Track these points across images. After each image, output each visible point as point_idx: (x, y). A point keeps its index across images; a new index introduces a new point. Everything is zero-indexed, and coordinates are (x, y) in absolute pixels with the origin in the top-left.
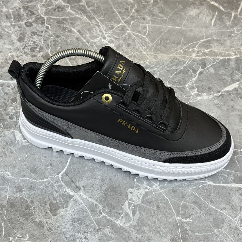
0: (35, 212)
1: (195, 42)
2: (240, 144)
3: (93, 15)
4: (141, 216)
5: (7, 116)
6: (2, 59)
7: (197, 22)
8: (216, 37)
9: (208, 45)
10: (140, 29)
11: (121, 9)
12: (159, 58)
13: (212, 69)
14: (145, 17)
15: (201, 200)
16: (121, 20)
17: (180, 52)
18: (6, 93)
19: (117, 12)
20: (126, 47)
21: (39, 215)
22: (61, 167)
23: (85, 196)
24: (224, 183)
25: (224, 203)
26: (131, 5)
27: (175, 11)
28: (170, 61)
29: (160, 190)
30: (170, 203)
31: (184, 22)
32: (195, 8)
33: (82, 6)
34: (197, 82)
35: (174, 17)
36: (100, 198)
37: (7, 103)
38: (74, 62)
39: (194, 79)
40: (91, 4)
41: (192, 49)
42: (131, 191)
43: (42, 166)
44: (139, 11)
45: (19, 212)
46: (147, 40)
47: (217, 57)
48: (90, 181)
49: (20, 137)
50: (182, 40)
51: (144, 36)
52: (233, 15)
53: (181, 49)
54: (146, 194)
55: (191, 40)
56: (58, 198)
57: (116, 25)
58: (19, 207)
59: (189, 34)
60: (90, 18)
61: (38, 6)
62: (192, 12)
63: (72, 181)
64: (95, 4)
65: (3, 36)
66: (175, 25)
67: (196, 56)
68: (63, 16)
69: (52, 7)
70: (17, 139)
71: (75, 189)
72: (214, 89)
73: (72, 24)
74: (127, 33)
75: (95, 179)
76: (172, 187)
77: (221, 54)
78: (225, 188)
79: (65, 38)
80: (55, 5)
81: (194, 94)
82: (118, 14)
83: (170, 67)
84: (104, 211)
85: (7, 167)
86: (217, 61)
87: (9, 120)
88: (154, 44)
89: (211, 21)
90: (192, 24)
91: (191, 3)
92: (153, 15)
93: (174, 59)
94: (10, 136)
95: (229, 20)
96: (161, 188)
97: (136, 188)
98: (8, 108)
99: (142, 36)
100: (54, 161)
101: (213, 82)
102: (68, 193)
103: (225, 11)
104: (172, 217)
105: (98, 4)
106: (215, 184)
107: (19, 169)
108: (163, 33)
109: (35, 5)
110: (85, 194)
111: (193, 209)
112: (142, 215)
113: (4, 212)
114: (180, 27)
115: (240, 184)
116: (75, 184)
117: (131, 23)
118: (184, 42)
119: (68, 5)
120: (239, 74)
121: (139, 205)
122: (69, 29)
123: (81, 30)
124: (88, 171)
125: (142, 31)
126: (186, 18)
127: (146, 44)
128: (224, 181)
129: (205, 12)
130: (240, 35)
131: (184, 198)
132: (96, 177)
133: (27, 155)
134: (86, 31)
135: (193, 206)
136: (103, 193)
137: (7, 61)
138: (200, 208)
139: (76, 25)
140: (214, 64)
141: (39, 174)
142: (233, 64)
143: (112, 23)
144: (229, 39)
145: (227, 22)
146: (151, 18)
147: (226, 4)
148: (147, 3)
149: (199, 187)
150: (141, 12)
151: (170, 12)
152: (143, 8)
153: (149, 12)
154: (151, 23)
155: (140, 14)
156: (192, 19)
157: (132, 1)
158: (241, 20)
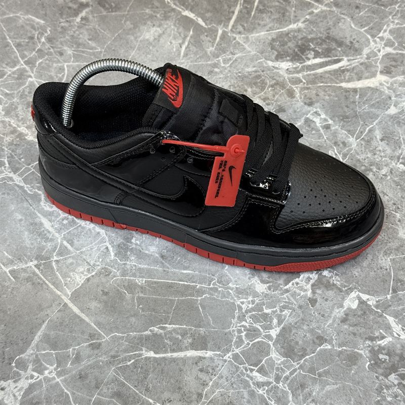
2: (209, 274)
7: (156, 52)
11: (22, 38)
15: (130, 388)
16: (20, 59)
19: (13, 44)
20: (23, 109)
24: (173, 351)
25: (170, 391)
27: (119, 35)
29: (56, 378)
31: (132, 54)
32: (154, 25)
42: (2, 386)
44: (54, 39)
52: (220, 32)
57: (9, 69)
62: (147, 34)
74: (27, 83)
76: (80, 370)
78: (174, 360)
82: (14, 47)
89: (181, 47)
90: (146, 56)
91: (148, 16)
92: (79, 45)
95: (213, 43)
96: (59, 374)
97: (12, 378)
103: (206, 27)
106: (157, 356)
115: (202, 350)
117: (38, 63)
125: (55, 77)
126: (137, 46)
128: (174, 347)
129: (171, 31)
130: (229, 69)
131: (98, 388)
135: (113, 402)
145: (208, 48)
146: (73, 50)
147: (209, 13)
148: (69, 24)
149: (129, 363)
150: (57, 41)
151: (108, 37)
152: (61, 33)
153: (71, 41)
154: (73, 60)
155: (54, 46)
156: (147, 47)
157: (42, 22)
158: (234, 41)
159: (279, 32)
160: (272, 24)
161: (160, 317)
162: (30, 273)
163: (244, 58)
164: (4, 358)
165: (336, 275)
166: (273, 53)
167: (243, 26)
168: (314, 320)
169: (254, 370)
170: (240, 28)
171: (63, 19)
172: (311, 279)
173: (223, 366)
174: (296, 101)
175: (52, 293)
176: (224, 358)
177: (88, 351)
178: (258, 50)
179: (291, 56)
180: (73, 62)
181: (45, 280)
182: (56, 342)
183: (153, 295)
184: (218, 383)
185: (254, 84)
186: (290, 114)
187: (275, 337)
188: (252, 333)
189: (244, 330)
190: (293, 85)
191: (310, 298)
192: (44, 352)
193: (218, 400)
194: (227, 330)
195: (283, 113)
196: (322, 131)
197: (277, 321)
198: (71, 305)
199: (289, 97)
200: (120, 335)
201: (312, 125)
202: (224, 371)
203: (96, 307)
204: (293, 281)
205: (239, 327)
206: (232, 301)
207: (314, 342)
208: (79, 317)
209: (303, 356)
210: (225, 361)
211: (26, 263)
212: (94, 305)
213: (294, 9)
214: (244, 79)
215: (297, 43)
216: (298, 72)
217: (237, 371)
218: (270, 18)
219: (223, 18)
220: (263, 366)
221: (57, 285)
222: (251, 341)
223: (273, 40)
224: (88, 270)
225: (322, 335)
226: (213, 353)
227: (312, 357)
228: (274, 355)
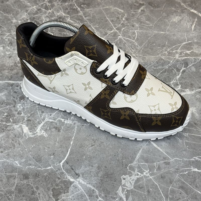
0: (39, 197)
3: (89, 23)
5: (16, 111)
6: (12, 63)
8: (196, 40)
9: (189, 47)
10: (130, 35)
12: (147, 59)
13: (193, 68)
17: (165, 54)
18: (15, 92)
21: (43, 200)
22: (63, 156)
23: (83, 183)
26: (122, 14)
28: (156, 62)
30: (159, 188)
33: (80, 16)
34: (181, 79)
35: (159, 24)
36: (96, 184)
37: (16, 100)
39: (178, 77)
41: (175, 51)
43: (46, 155)
45: (25, 197)
46: (136, 44)
48: (88, 169)
49: (27, 130)
50: (167, 43)
51: (133, 41)
53: (166, 51)
54: (138, 180)
55: (174, 43)
56: (60, 185)
58: (26, 193)
61: (43, 17)
63: (72, 169)
64: (91, 14)
65: (13, 43)
66: (160, 30)
67: (179, 57)
69: (54, 18)
70: (24, 132)
71: (75, 176)
72: (196, 85)
75: (92, 166)
80: (57, 16)
81: (178, 90)
83: (157, 67)
84: (100, 195)
85: (16, 157)
86: (198, 61)
87: (17, 115)
88: (142, 47)
93: (159, 60)
94: (18, 129)
98: (17, 105)
99: (132, 40)
100: (56, 151)
101: (195, 79)
102: (68, 179)
105: (94, 14)
107: (26, 158)
108: (150, 38)
109: (40, 17)
110: (83, 180)
111: (180, 193)
112: (135, 200)
113: (13, 197)
114: (164, 32)
116: (74, 171)
118: (168, 44)
119: (68, 15)
121: (132, 190)
124: (86, 160)
127: (135, 47)
132: (93, 165)
133: (32, 146)
136: (99, 179)
137: (16, 64)
138: (187, 193)
140: (195, 63)
141: (43, 162)
143: (105, 30)
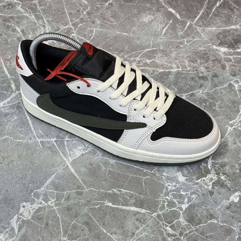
1: (139, 51)
4: (26, 233)
7: (148, 30)
11: (73, 10)
14: (95, 21)
15: (94, 221)
16: (70, 22)
19: (68, 13)
24: (123, 205)
25: (117, 227)
27: (128, 17)
29: (54, 207)
31: (134, 29)
32: (150, 14)
38: (7, 63)
40: (43, 3)
42: (24, 205)
44: (91, 13)
47: (158, 69)
52: (188, 24)
57: (63, 27)
59: (135, 42)
60: (38, 18)
62: (145, 18)
68: (11, 14)
73: (18, 23)
74: (71, 36)
76: (68, 205)
77: (163, 66)
78: (122, 210)
79: (6, 37)
82: (68, 15)
89: (163, 29)
90: (142, 31)
91: (147, 8)
92: (104, 19)
95: (182, 29)
96: (56, 205)
97: (30, 202)
103: (181, 19)
104: (58, 236)
106: (113, 206)
115: (140, 208)
117: (79, 26)
120: (176, 89)
122: (13, 28)
123: (25, 29)
125: (87, 35)
128: (124, 203)
129: (159, 19)
130: (189, 46)
131: (76, 217)
134: (30, 31)
135: (83, 227)
139: (21, 24)
142: (172, 78)
144: (176, 50)
145: (179, 33)
146: (101, 22)
147: (184, 12)
148: (101, 6)
149: (96, 207)
150: (93, 15)
151: (122, 17)
152: (96, 10)
153: (100, 16)
154: (100, 27)
155: (90, 17)
156: (143, 26)
157: (87, 2)
158: (195, 31)
159: (224, 29)
160: (221, 24)
161: (119, 184)
162: (51, 144)
163: (199, 41)
164: (28, 190)
165: (229, 180)
166: (218, 41)
167: (203, 22)
168: (210, 204)
169: (168, 226)
170: (201, 23)
171: (98, 3)
172: (213, 179)
173: (150, 220)
174: (225, 72)
175: (61, 158)
176: (152, 215)
177: (75, 195)
178: (209, 38)
179: (229, 45)
180: (99, 28)
181: (59, 150)
182: (58, 187)
183: (118, 171)
184: (145, 229)
185: (202, 58)
186: (221, 79)
187: (184, 209)
188: (171, 204)
189: (167, 201)
190: (226, 62)
191: (210, 191)
192: (50, 191)
193: (144, 239)
194: (157, 200)
195: (216, 78)
196: (238, 93)
197: (187, 200)
198: (70, 167)
199: (222, 69)
200: (95, 190)
201: (233, 88)
202: (150, 223)
203: (84, 171)
204: (202, 179)
205: (164, 199)
206: (163, 183)
207: (207, 217)
208: (73, 175)
209: (199, 224)
210: (152, 217)
211: (50, 139)
212: (83, 169)
213: (236, 17)
214: (197, 54)
215: (234, 37)
216: (231, 55)
217: (158, 224)
218: (220, 20)
219: (192, 16)
220: (174, 224)
221: (65, 155)
222: (170, 209)
223: (219, 33)
224: (84, 149)
225: (213, 214)
226: (146, 211)
227: (204, 226)
228: (181, 219)
